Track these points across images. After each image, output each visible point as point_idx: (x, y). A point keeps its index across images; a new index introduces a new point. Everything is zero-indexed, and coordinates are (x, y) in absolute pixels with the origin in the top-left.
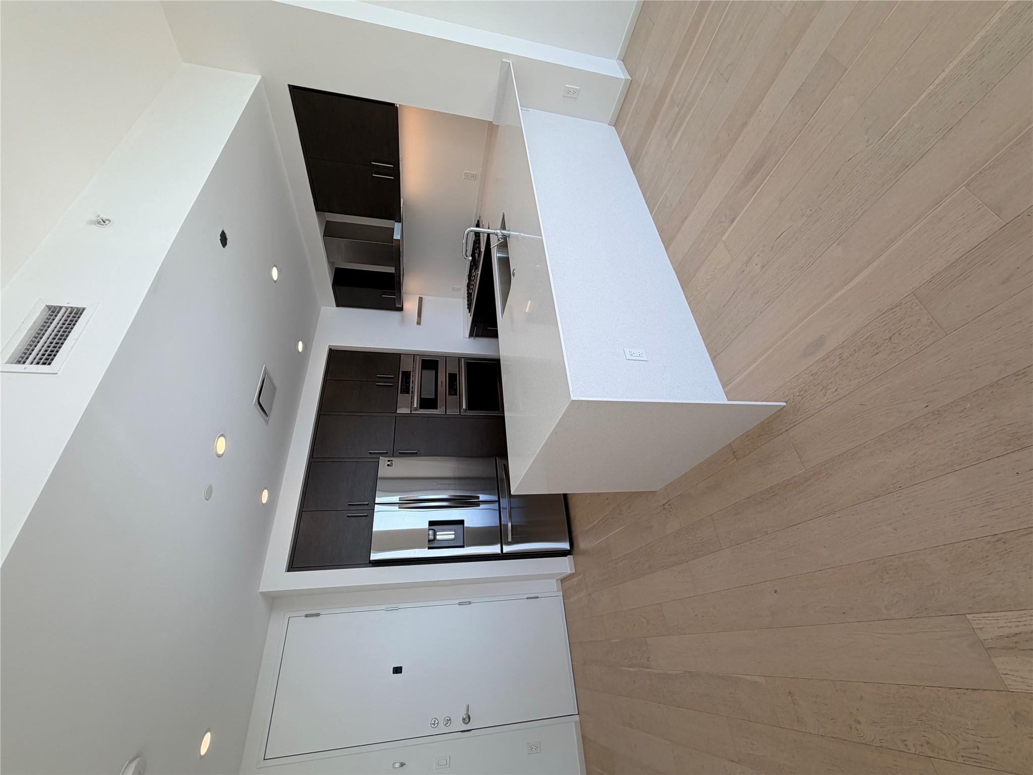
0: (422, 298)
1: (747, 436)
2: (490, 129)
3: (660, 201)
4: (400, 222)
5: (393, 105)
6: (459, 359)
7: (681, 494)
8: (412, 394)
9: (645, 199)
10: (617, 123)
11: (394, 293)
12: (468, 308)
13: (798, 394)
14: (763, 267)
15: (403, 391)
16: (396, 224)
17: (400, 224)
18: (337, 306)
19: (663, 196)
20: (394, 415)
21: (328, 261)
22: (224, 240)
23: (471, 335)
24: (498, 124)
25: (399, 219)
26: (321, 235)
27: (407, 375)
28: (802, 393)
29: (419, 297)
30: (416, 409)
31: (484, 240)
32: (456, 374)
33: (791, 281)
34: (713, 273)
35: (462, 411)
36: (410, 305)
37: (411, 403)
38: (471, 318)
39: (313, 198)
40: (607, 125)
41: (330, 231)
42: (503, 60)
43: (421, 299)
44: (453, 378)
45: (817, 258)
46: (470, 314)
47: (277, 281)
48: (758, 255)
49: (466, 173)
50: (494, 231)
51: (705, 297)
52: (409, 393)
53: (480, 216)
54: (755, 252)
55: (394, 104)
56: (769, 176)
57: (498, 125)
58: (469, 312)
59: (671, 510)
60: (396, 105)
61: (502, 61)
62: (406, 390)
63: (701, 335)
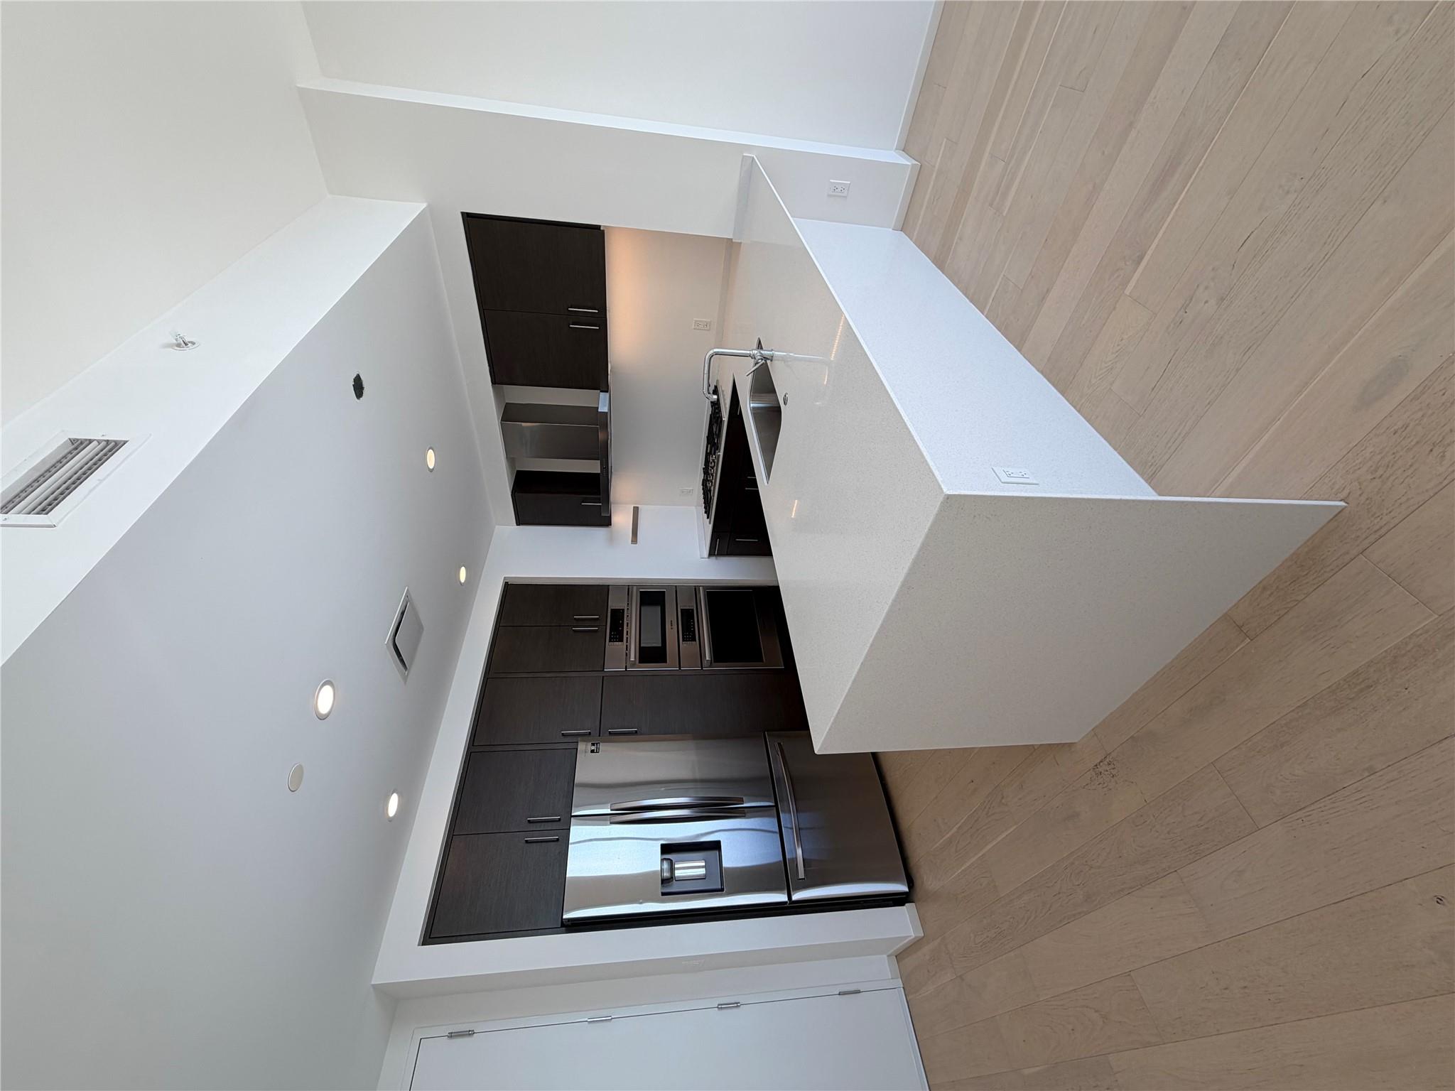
0: (638, 508)
1: (1264, 589)
2: (730, 248)
3: (996, 287)
4: (607, 392)
5: (597, 228)
6: (696, 589)
7: (1132, 737)
8: (627, 642)
9: (968, 298)
10: (904, 226)
11: (599, 499)
12: (706, 512)
13: (1370, 477)
14: (1222, 299)
15: (613, 638)
16: (602, 395)
17: (607, 395)
18: (519, 523)
19: (1000, 279)
20: (601, 674)
21: (507, 458)
22: (358, 387)
23: (711, 554)
24: (739, 241)
25: (606, 390)
26: (498, 419)
27: (618, 616)
28: (1380, 472)
29: (634, 507)
30: (633, 665)
31: (725, 408)
32: (693, 610)
33: (1292, 298)
34: (1119, 347)
35: (705, 663)
36: (622, 519)
37: (627, 655)
38: (711, 526)
39: (489, 365)
40: (891, 230)
41: (510, 414)
42: (745, 154)
43: (636, 510)
44: (688, 617)
45: (1340, 240)
46: (708, 520)
47: (433, 469)
48: (1206, 288)
49: (696, 321)
50: (748, 352)
51: (1110, 389)
52: (622, 641)
53: (717, 381)
54: (1198, 286)
55: (600, 226)
56: (1198, 169)
57: (741, 243)
58: (708, 518)
59: (1114, 772)
60: (602, 229)
61: (744, 156)
62: (617, 635)
63: (1116, 449)
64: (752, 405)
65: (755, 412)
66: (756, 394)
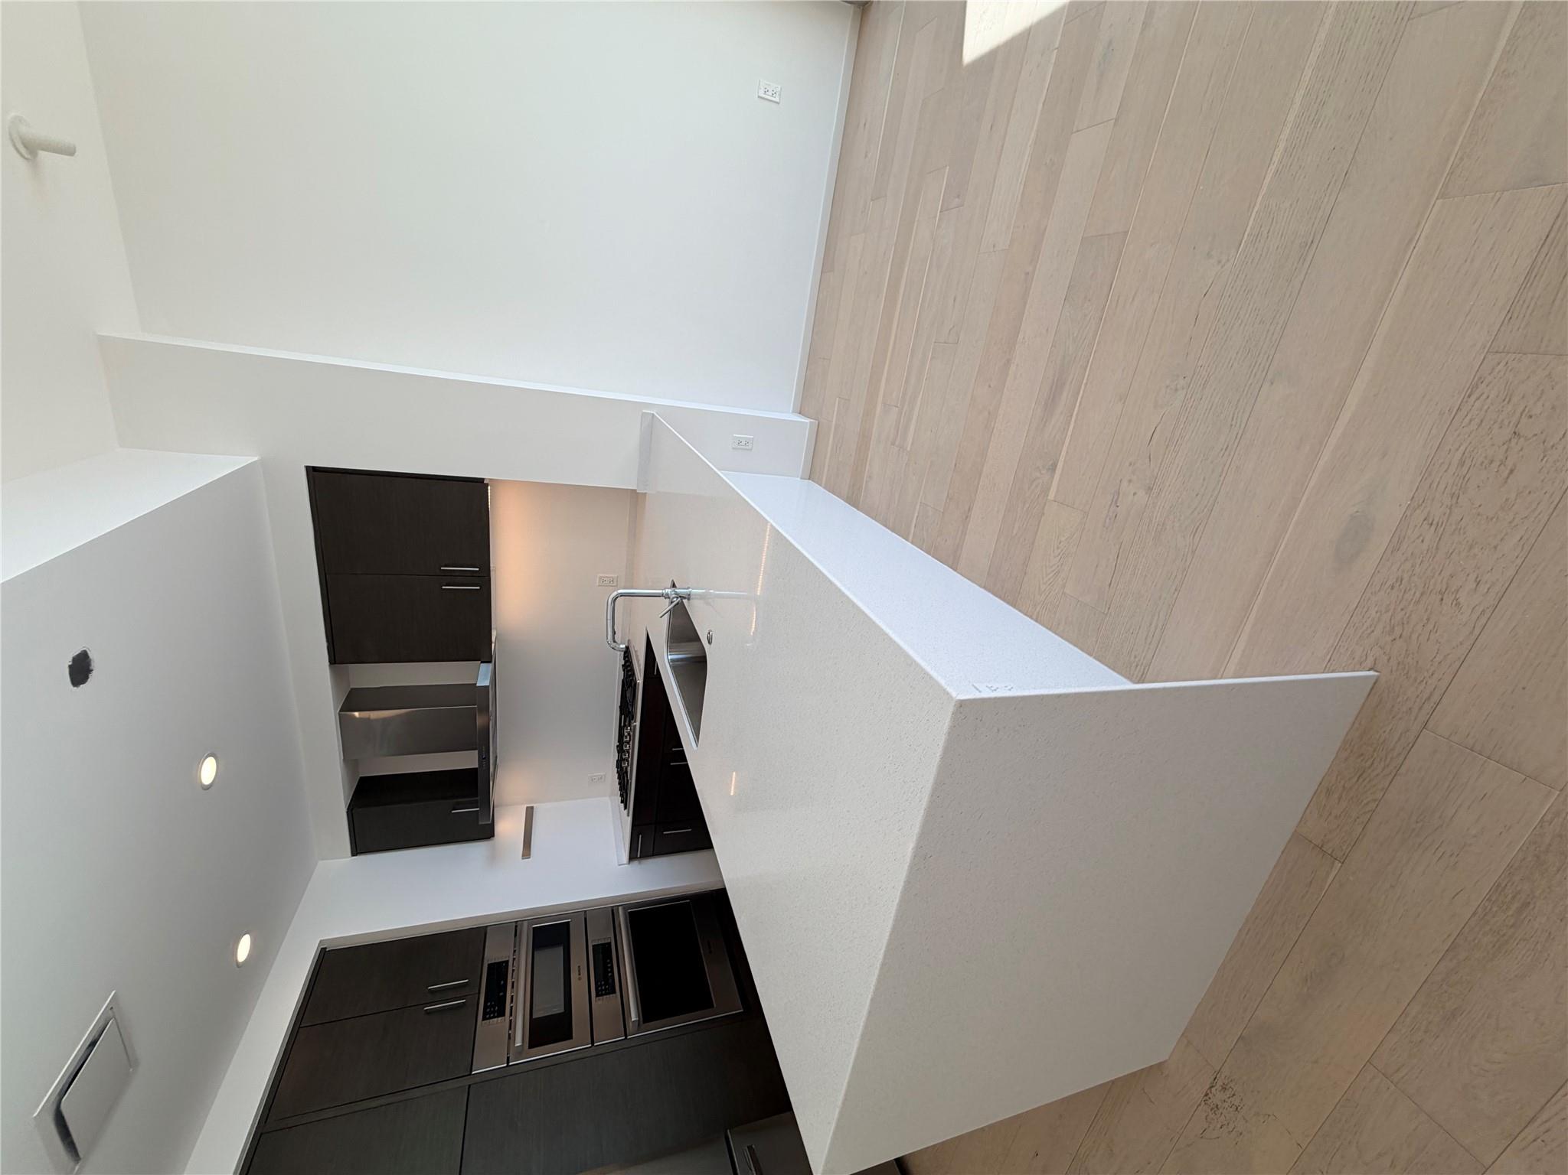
0: (532, 808)
2: (634, 499)
3: (916, 515)
4: (490, 662)
5: (481, 481)
6: (613, 912)
7: (1241, 1037)
8: (511, 1015)
9: (888, 528)
10: (812, 474)
11: (477, 801)
12: (622, 802)
13: (1389, 639)
14: (1150, 489)
15: (490, 1013)
16: (484, 666)
17: (490, 666)
18: (356, 851)
19: (918, 507)
20: (466, 1082)
21: (344, 759)
22: (80, 670)
23: (633, 857)
24: (645, 491)
25: (488, 659)
26: (335, 709)
27: (499, 973)
28: (1398, 630)
29: (527, 808)
30: (520, 1053)
31: (640, 670)
32: (609, 944)
33: (1220, 476)
34: (1059, 551)
35: (630, 1027)
36: (508, 826)
37: (509, 1038)
38: (629, 819)
39: (328, 641)
40: (799, 479)
41: (353, 700)
42: (644, 411)
43: (530, 811)
44: (603, 955)
45: (1244, 422)
46: (626, 811)
47: (211, 785)
48: (1130, 481)
49: (600, 578)
51: (1063, 593)
52: (503, 1014)
53: (629, 641)
54: (1121, 481)
55: (483, 479)
56: (1083, 386)
57: (646, 493)
58: (625, 808)
60: (485, 482)
61: (643, 413)
62: (496, 1006)
63: (1091, 655)
64: (670, 657)
65: (676, 666)
66: (674, 645)
